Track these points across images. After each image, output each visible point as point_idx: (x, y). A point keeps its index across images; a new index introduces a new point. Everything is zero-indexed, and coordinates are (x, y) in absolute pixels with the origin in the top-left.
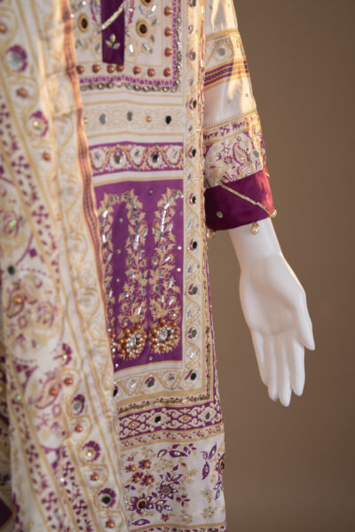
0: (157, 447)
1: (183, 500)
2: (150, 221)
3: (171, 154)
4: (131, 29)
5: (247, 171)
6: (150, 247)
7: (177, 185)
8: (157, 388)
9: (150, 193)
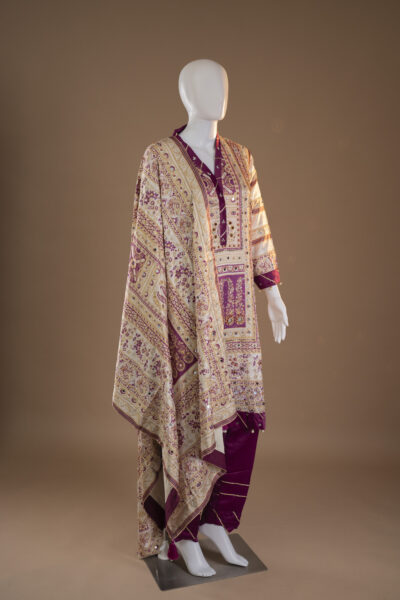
0: (239, 354)
1: (247, 372)
2: (235, 286)
3: (241, 267)
4: (228, 237)
5: (269, 270)
6: (235, 293)
7: (243, 276)
8: (238, 336)
9: (234, 278)
